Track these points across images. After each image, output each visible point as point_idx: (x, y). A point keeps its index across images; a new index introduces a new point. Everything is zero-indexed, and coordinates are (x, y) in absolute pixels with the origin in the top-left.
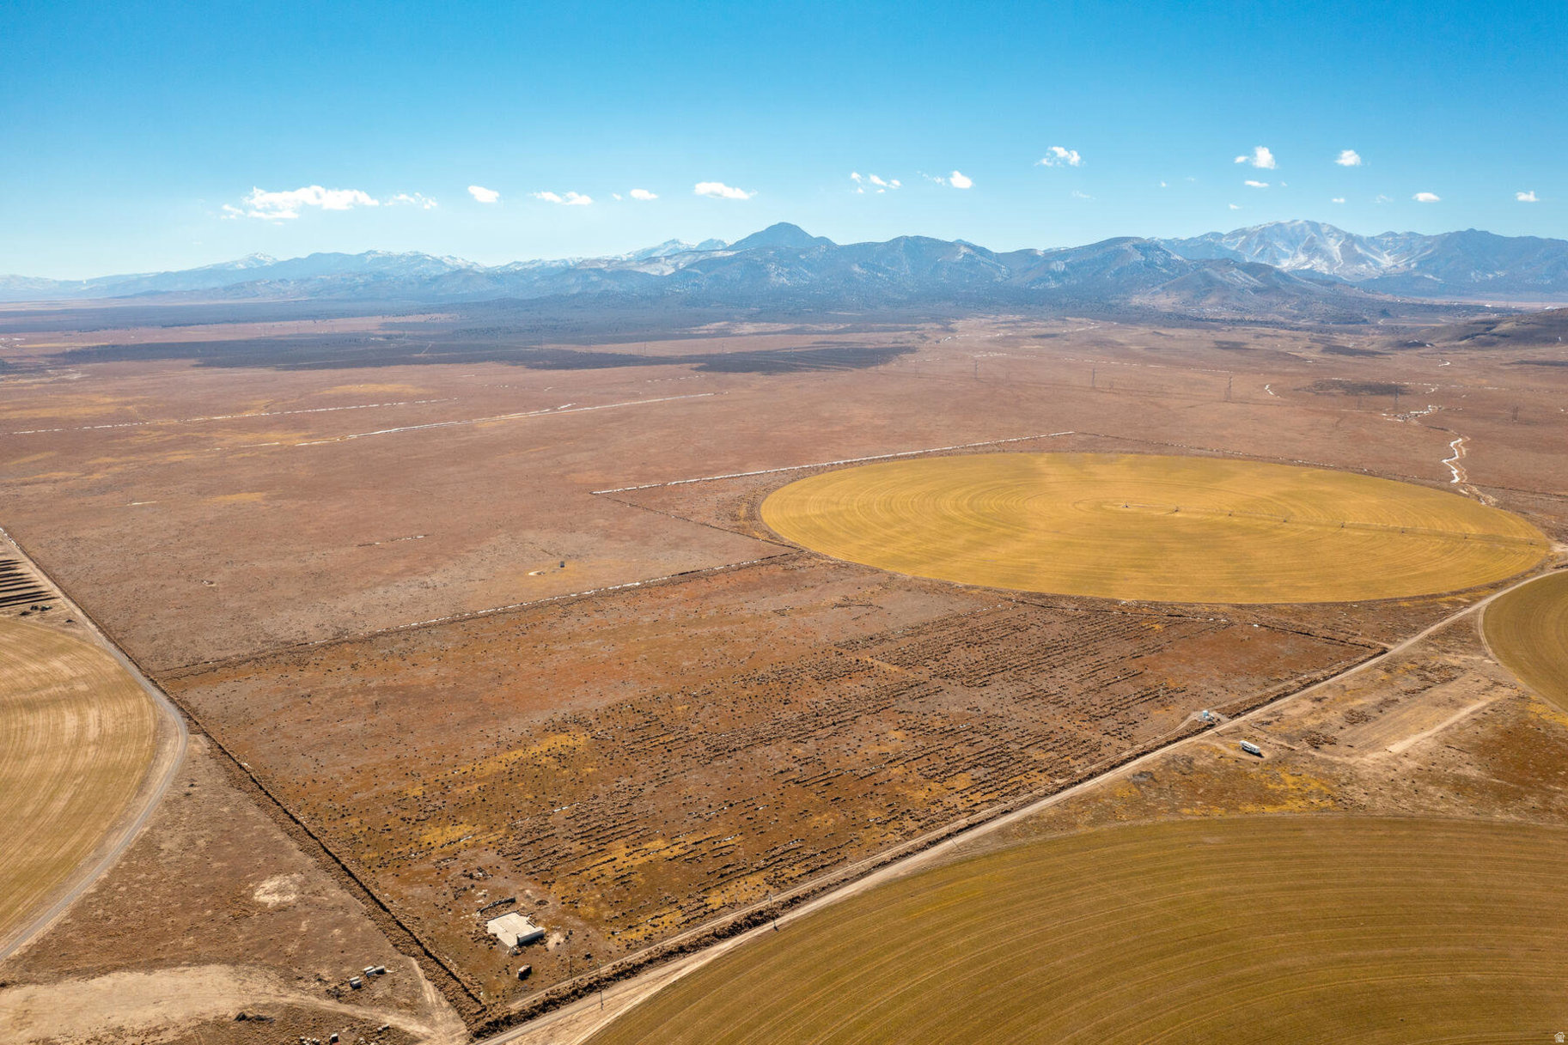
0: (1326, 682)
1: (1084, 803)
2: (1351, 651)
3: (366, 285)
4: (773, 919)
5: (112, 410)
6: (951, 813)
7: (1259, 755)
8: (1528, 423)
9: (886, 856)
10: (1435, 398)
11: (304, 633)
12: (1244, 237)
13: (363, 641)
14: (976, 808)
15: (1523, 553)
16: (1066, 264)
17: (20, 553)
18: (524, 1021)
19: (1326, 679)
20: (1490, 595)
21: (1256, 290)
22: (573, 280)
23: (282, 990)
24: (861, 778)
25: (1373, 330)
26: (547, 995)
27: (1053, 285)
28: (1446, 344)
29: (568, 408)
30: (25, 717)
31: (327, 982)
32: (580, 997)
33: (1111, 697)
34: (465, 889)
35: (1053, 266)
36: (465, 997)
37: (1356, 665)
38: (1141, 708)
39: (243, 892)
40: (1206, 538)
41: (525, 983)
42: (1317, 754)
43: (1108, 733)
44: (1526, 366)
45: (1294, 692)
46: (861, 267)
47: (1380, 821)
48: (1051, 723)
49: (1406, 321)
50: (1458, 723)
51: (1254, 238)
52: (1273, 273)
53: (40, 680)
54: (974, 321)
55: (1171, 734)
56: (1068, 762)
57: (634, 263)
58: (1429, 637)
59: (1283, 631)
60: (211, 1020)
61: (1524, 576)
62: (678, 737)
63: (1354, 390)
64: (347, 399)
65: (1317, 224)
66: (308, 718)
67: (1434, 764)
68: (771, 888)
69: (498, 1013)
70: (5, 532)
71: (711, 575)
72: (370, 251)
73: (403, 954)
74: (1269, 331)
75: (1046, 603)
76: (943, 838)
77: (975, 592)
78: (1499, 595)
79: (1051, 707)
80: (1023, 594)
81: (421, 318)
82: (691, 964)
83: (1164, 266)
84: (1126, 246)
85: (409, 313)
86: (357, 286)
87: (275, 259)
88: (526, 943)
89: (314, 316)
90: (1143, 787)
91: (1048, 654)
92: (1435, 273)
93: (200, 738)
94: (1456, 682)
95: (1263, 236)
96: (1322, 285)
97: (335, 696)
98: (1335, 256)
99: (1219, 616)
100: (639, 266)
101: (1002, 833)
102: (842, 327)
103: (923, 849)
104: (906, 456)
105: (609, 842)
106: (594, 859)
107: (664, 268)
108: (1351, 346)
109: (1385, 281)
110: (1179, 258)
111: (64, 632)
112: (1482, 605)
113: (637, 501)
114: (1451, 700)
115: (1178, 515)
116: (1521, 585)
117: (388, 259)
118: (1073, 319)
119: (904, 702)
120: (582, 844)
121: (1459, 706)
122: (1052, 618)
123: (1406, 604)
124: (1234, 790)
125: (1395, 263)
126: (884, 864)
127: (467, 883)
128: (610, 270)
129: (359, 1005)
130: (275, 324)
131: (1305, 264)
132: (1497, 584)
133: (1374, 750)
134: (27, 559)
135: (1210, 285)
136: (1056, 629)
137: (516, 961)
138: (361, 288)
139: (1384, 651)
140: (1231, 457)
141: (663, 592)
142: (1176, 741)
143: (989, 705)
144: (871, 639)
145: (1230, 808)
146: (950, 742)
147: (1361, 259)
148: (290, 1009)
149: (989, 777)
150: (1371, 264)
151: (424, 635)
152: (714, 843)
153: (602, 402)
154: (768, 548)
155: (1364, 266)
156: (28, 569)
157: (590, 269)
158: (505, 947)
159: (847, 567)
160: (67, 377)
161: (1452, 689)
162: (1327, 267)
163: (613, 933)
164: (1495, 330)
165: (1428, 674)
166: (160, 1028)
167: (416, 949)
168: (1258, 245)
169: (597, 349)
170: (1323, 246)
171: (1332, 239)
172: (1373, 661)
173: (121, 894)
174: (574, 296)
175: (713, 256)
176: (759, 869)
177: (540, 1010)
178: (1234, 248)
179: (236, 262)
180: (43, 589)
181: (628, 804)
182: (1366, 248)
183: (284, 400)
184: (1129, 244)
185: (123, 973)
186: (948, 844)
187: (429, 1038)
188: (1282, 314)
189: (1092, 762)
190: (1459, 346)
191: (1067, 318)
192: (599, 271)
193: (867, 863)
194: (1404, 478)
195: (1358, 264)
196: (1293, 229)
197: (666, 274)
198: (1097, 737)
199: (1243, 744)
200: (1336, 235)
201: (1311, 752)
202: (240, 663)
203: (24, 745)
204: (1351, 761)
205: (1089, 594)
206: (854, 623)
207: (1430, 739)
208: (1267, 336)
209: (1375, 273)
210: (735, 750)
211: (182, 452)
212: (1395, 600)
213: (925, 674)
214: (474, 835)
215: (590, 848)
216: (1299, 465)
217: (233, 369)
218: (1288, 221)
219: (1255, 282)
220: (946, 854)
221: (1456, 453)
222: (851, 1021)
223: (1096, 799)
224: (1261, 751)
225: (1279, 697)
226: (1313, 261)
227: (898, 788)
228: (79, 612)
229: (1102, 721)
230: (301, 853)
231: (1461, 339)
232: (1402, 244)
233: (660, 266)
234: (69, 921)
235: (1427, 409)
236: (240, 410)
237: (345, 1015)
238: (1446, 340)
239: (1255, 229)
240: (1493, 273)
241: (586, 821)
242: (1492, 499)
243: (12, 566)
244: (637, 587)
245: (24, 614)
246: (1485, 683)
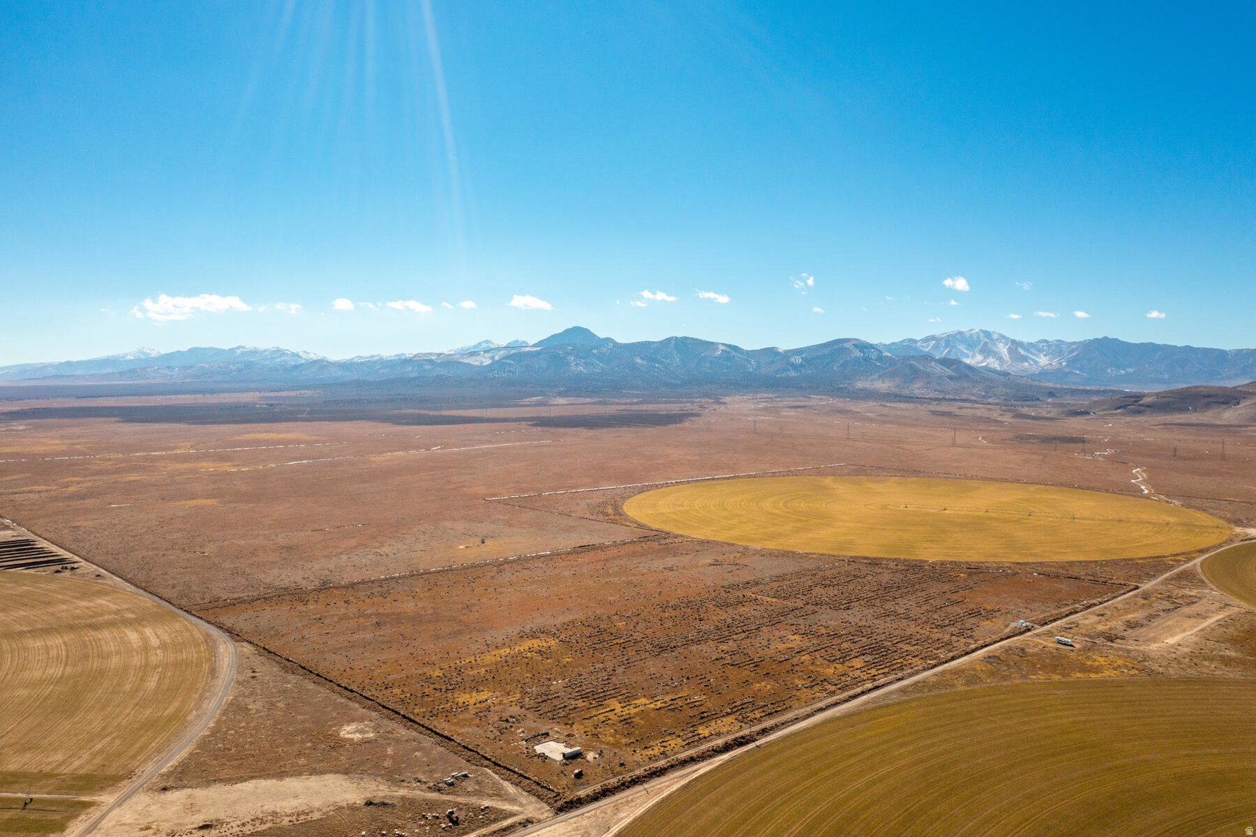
0: (1101, 606)
1: (955, 673)
2: (1115, 589)
3: (240, 370)
4: (753, 741)
5: (64, 448)
6: (858, 681)
7: (1071, 646)
8: (1184, 459)
9: (820, 705)
10: (1111, 444)
11: (296, 583)
12: (934, 342)
13: (346, 587)
14: (876, 678)
15: (1214, 533)
16: (802, 358)
17: (33, 535)
18: (592, 802)
19: (1101, 603)
20: (1199, 557)
21: (951, 378)
22: (410, 368)
23: (392, 788)
24: (780, 662)
25: (1045, 406)
26: (601, 786)
27: (793, 374)
28: (1105, 412)
29: (438, 449)
30: (93, 633)
31: (425, 783)
32: (628, 787)
33: (946, 615)
34: (506, 728)
35: (793, 360)
36: (540, 789)
37: (1120, 595)
38: (973, 620)
39: (330, 733)
40: (975, 525)
41: (581, 781)
42: (1114, 645)
43: (954, 635)
44: (1170, 426)
45: (1081, 611)
46: (642, 359)
47: (1177, 681)
48: (908, 630)
49: (1068, 400)
50: (1209, 627)
51: (941, 343)
52: (962, 365)
53: (93, 611)
54: (737, 398)
55: (1002, 635)
56: (931, 651)
57: (459, 356)
58: (1166, 579)
59: (1058, 577)
60: (345, 806)
61: (1220, 546)
62: (627, 640)
63: (1047, 440)
64: (258, 442)
65: (989, 332)
66: (326, 632)
67: (1201, 649)
68: (743, 724)
69: (570, 796)
70: (13, 523)
71: (602, 547)
72: (240, 346)
73: (477, 766)
74: (968, 405)
75: (874, 562)
76: (859, 694)
77: (815, 556)
78: (1207, 556)
79: (904, 621)
80: (852, 557)
81: (292, 394)
82: (704, 768)
83: (876, 360)
84: (847, 345)
85: (281, 390)
86: (232, 372)
87: (158, 352)
88: (570, 758)
89: (203, 392)
90: (995, 664)
91: (886, 591)
92: (1081, 370)
93: (245, 644)
94: (1196, 605)
95: (950, 340)
96: (999, 375)
97: (341, 619)
98: (1004, 356)
99: (1006, 569)
100: (463, 358)
101: (903, 691)
102: (636, 400)
103: (846, 701)
104: (722, 478)
105: (604, 700)
106: (598, 710)
107: (483, 359)
108: (1033, 414)
109: (1044, 374)
110: (889, 354)
111: (96, 583)
112: (1198, 561)
113: (525, 504)
114: (1198, 614)
115: (947, 512)
116: (1223, 549)
117: (254, 352)
118: (814, 396)
119: (791, 619)
120: (584, 701)
121: (1205, 618)
122: (880, 570)
123: (1141, 561)
124: (1062, 666)
125: (1050, 362)
126: (821, 710)
127: (505, 725)
128: (439, 361)
129: (457, 795)
130: (171, 396)
131: (982, 362)
132: (1202, 550)
133: (1155, 642)
134: (40, 539)
135: (915, 374)
136: (886, 577)
137: (569, 768)
138: (235, 373)
139: (1137, 588)
140: (972, 478)
141: (570, 557)
142: (1006, 639)
143: (857, 620)
144: (748, 583)
145: (1064, 675)
146: (836, 641)
147: (1025, 359)
148: (403, 798)
149: (876, 661)
150: (1031, 362)
151: (393, 583)
152: (686, 700)
153: (465, 446)
154: (640, 532)
155: (1026, 364)
156: (42, 544)
157: (424, 360)
158: (556, 761)
159: (708, 542)
160: (13, 428)
161: (1195, 608)
162: (999, 365)
163: (635, 751)
164: (1141, 402)
165: (1175, 600)
166: (307, 811)
167: (486, 762)
168: (945, 348)
169: (445, 413)
170: (995, 349)
171: (1001, 344)
172: (1132, 593)
173: (231, 735)
174: (415, 379)
175: (522, 351)
176: (728, 714)
177: (601, 795)
178: (927, 350)
179: (127, 354)
180: (65, 557)
181: (608, 679)
182: (1027, 350)
183: (204, 443)
184: (850, 344)
185: (259, 781)
186: (864, 698)
187: (523, 813)
188: (973, 395)
189: (950, 651)
190: (1116, 414)
191: (811, 396)
192: (431, 361)
193: (809, 709)
194: (1107, 491)
195: (1022, 362)
196: (971, 336)
197: (485, 364)
198: (947, 637)
199: (1058, 639)
200: (1003, 341)
201: (1109, 643)
202: (253, 601)
203: (102, 651)
204: (1141, 648)
205: (903, 557)
206: (729, 574)
207: (1193, 636)
208: (968, 408)
209: (1035, 370)
210: (675, 647)
211: (136, 474)
212: (1132, 559)
213: (799, 604)
214: (497, 697)
215: (591, 704)
216: (1025, 483)
217: (151, 424)
218: (967, 330)
219: (949, 372)
220: (867, 703)
221: (1139, 476)
222: (841, 796)
223: (963, 671)
224: (1073, 644)
225: (1071, 614)
226: (988, 360)
227: (811, 668)
228: (103, 571)
229: (946, 628)
230: (364, 710)
231: (1116, 409)
232: (1053, 348)
233: (479, 358)
234: (198, 751)
235: (1107, 451)
236: (173, 449)
237: (449, 801)
238: (1105, 410)
239: (942, 336)
240: (1124, 370)
241: (580, 689)
242: (1177, 503)
243: (32, 543)
244: (549, 555)
245: (58, 572)
246: (1217, 605)
